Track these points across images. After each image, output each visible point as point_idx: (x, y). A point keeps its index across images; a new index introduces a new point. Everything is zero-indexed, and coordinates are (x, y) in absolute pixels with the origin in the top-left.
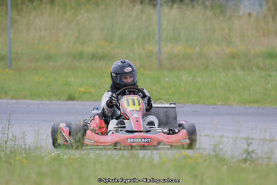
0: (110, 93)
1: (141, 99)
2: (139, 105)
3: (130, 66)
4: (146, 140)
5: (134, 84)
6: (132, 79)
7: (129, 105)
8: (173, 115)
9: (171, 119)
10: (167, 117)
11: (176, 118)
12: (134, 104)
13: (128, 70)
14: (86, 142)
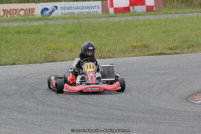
1: (94, 65)
2: (93, 68)
3: (92, 46)
4: (97, 89)
5: (93, 56)
6: (92, 53)
7: (87, 68)
8: (112, 70)
11: (113, 72)
12: (91, 68)
13: (91, 48)
14: (64, 90)
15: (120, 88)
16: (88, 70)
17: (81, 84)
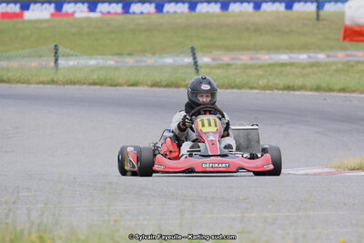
0: (183, 113)
1: (217, 120)
2: (216, 126)
4: (224, 165)
8: (255, 138)
9: (253, 143)
10: (249, 140)
11: (258, 141)
12: (210, 125)
14: (156, 167)
15: (271, 167)
16: (204, 130)
17: (191, 155)
